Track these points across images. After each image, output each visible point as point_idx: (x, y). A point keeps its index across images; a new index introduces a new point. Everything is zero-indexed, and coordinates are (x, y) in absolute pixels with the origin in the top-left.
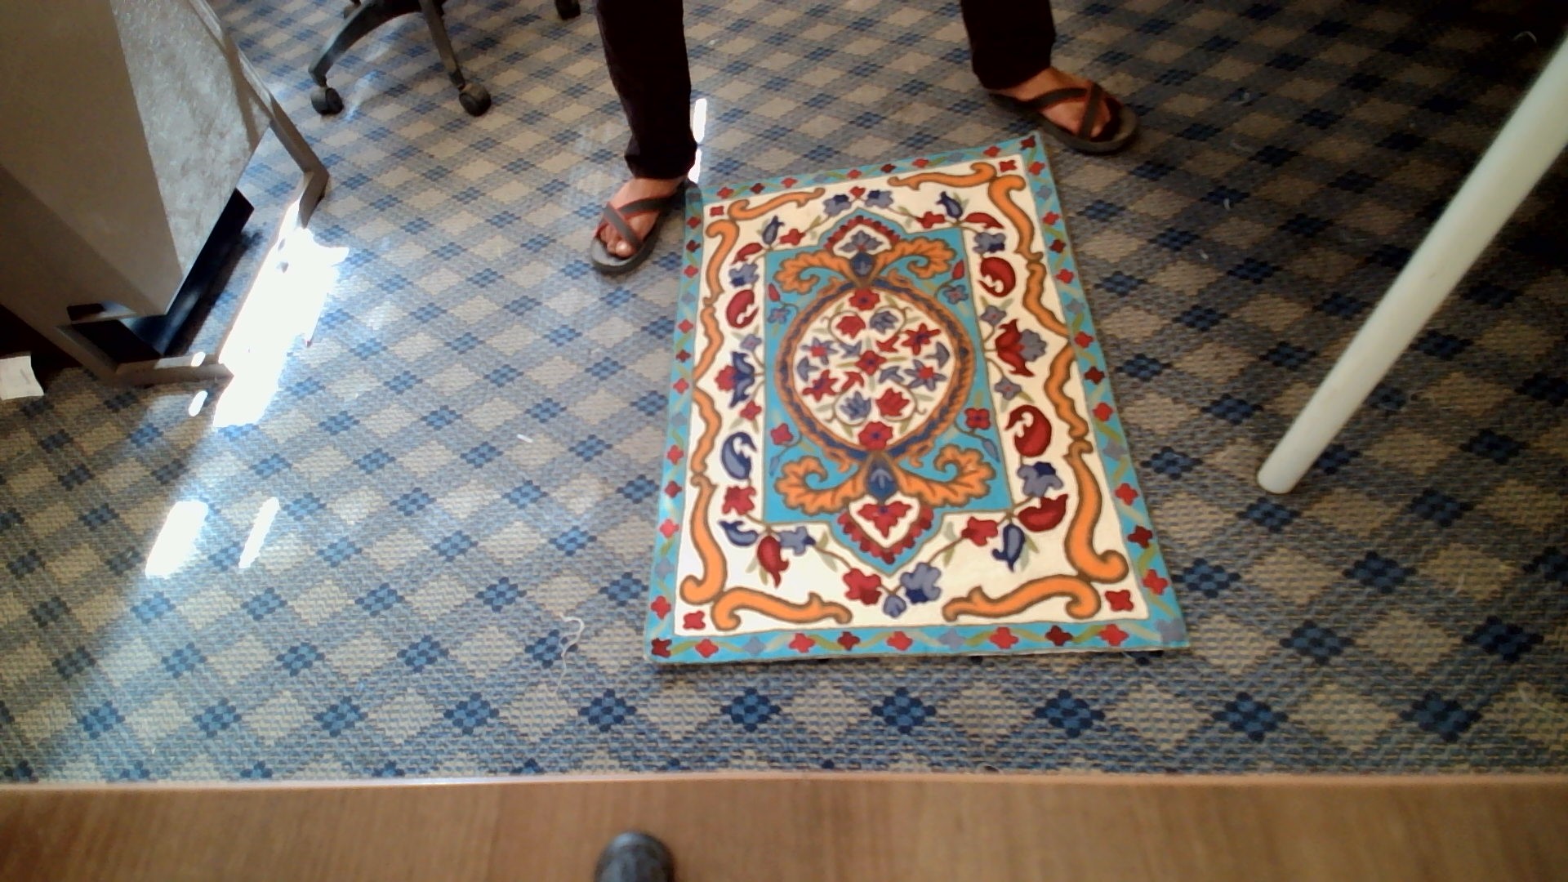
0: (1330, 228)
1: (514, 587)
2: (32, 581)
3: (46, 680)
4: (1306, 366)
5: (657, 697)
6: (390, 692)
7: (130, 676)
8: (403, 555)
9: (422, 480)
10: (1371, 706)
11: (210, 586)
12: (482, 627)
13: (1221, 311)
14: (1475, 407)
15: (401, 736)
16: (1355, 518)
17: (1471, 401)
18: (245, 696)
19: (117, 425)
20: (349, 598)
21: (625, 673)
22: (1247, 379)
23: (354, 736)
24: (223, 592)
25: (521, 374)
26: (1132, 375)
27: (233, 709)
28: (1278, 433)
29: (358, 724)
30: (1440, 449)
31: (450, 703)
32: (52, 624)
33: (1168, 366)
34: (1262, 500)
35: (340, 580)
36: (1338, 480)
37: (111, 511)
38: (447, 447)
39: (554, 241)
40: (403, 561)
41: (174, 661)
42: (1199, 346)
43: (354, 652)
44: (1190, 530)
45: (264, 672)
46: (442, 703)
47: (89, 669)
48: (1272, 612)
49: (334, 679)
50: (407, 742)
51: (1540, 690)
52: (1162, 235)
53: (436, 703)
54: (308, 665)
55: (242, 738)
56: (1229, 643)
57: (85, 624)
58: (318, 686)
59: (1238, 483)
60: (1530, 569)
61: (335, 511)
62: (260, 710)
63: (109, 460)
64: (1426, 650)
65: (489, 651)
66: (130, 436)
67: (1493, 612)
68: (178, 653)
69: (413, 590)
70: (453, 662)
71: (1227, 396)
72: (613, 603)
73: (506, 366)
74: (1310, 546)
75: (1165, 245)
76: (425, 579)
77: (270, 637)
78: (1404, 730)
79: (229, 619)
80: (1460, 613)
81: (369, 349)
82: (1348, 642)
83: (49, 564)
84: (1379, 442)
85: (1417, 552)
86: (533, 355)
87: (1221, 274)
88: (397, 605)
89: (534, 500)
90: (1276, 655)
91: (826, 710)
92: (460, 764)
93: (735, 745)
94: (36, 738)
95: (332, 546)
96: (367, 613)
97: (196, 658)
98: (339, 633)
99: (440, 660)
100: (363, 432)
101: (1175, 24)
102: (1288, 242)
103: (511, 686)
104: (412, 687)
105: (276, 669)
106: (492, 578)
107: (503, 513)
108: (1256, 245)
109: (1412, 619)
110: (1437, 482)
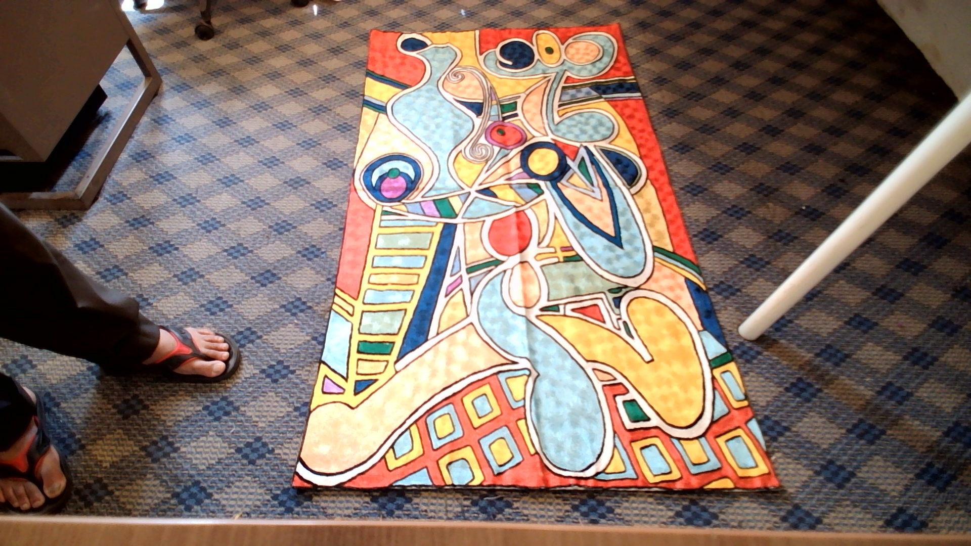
0: (777, 193)
1: (287, 367)
4: (764, 269)
6: (197, 434)
9: (223, 292)
10: (799, 466)
12: (263, 392)
13: (719, 233)
14: (851, 301)
15: (204, 464)
16: (790, 358)
17: (850, 297)
18: (88, 431)
23: (169, 463)
25: (295, 227)
27: (79, 440)
29: (172, 455)
30: (834, 322)
31: (241, 442)
34: (742, 344)
36: (780, 336)
38: (242, 271)
39: (320, 144)
42: (707, 252)
45: (103, 416)
46: (234, 443)
49: (156, 423)
50: (208, 468)
51: (885, 461)
52: (688, 186)
53: (230, 443)
54: (136, 412)
55: (86, 461)
58: (143, 427)
59: (728, 333)
60: (879, 393)
61: (160, 308)
62: (100, 442)
64: (827, 436)
65: (268, 409)
67: (861, 416)
70: (243, 415)
71: (722, 282)
73: (284, 221)
74: (768, 372)
75: (689, 192)
77: (108, 392)
78: (817, 481)
80: (844, 416)
81: (187, 200)
82: (787, 429)
84: (803, 316)
85: (823, 379)
86: (304, 216)
87: (719, 212)
89: (302, 311)
92: (246, 484)
97: (52, 403)
98: (159, 391)
99: (233, 413)
100: (181, 256)
101: (694, 66)
102: (755, 198)
103: (283, 433)
104: (213, 431)
105: (114, 414)
106: (272, 360)
107: (281, 318)
108: (738, 197)
109: (821, 417)
110: (833, 341)
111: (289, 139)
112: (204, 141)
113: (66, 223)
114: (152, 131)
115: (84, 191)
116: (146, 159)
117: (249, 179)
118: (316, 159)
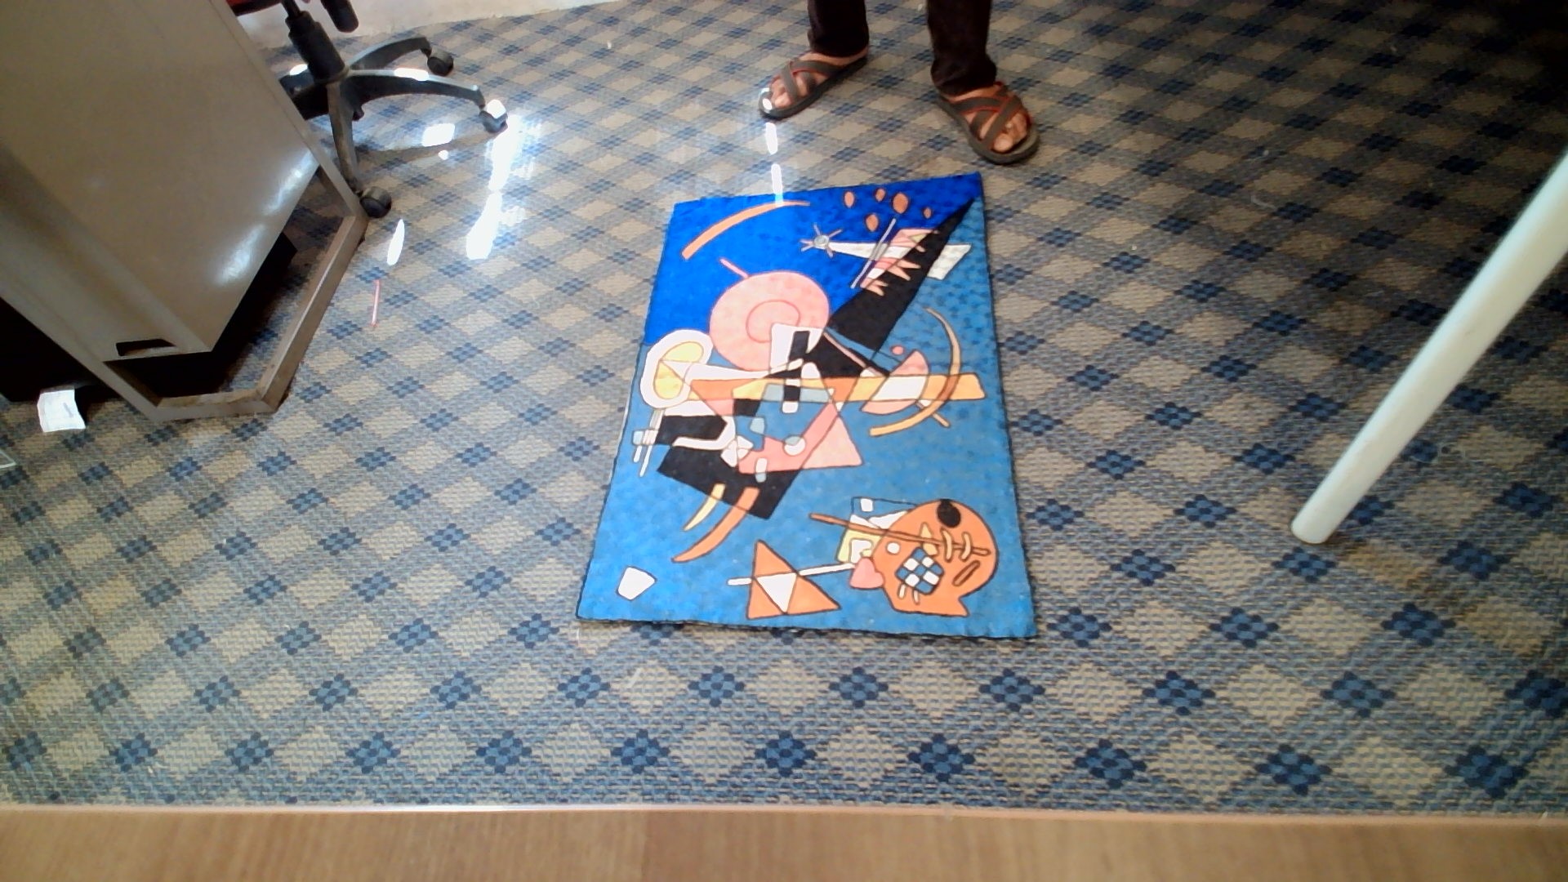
0: (1355, 282)
1: (546, 624)
2: (68, 612)
3: (79, 711)
4: (1336, 418)
5: (691, 739)
6: (423, 729)
7: (163, 709)
8: (437, 591)
9: (456, 517)
10: (1415, 760)
11: (246, 618)
12: (514, 663)
13: (1249, 362)
14: (1507, 461)
15: (433, 773)
16: (1390, 570)
17: (1502, 454)
18: (277, 730)
19: (156, 458)
20: (383, 633)
21: (658, 713)
22: (1277, 428)
23: (386, 773)
24: (258, 626)
25: (555, 413)
26: (1162, 423)
27: (266, 743)
28: (1311, 482)
29: (390, 761)
30: (1472, 502)
31: (483, 740)
32: (87, 655)
33: (1198, 415)
34: (1298, 550)
35: (374, 614)
36: (1371, 532)
37: (148, 543)
38: (482, 483)
39: (588, 285)
40: (437, 597)
41: (208, 694)
42: (1229, 395)
43: (387, 688)
44: (1227, 579)
45: (297, 706)
46: (474, 740)
47: (122, 701)
48: (1312, 663)
49: (367, 714)
50: (440, 780)
52: (1188, 287)
53: (468, 741)
54: (341, 700)
55: (274, 773)
56: (1269, 694)
57: (119, 655)
58: (350, 722)
59: (1272, 532)
61: (371, 546)
62: (293, 745)
63: (149, 493)
64: (1466, 704)
65: (522, 687)
66: (169, 469)
67: (1534, 666)
68: (211, 686)
69: (446, 626)
70: (486, 698)
71: (1257, 446)
72: (646, 642)
73: (540, 405)
74: (1346, 597)
75: (1190, 296)
76: (459, 614)
77: (304, 672)
78: (1450, 785)
79: (263, 652)
80: (1501, 667)
81: (406, 387)
82: (1388, 694)
83: (87, 595)
84: (1412, 493)
85: (1455, 604)
86: (568, 395)
87: (1249, 326)
88: (431, 641)
89: (567, 537)
90: (1316, 707)
91: (862, 756)
93: (769, 789)
94: (68, 770)
95: (367, 581)
96: (400, 648)
97: (230, 691)
98: (371, 668)
99: (473, 696)
100: (399, 468)
101: (1193, 85)
102: (1313, 295)
103: (544, 725)
104: (445, 724)
105: (309, 704)
106: (525, 614)
107: (534, 550)
108: (1281, 298)
109: (1453, 672)
110: (1471, 535)
111: (545, 283)
112: (427, 299)
113: (247, 434)
114: (359, 292)
115: (268, 387)
116: (350, 334)
117: (490, 348)
118: (584, 308)
